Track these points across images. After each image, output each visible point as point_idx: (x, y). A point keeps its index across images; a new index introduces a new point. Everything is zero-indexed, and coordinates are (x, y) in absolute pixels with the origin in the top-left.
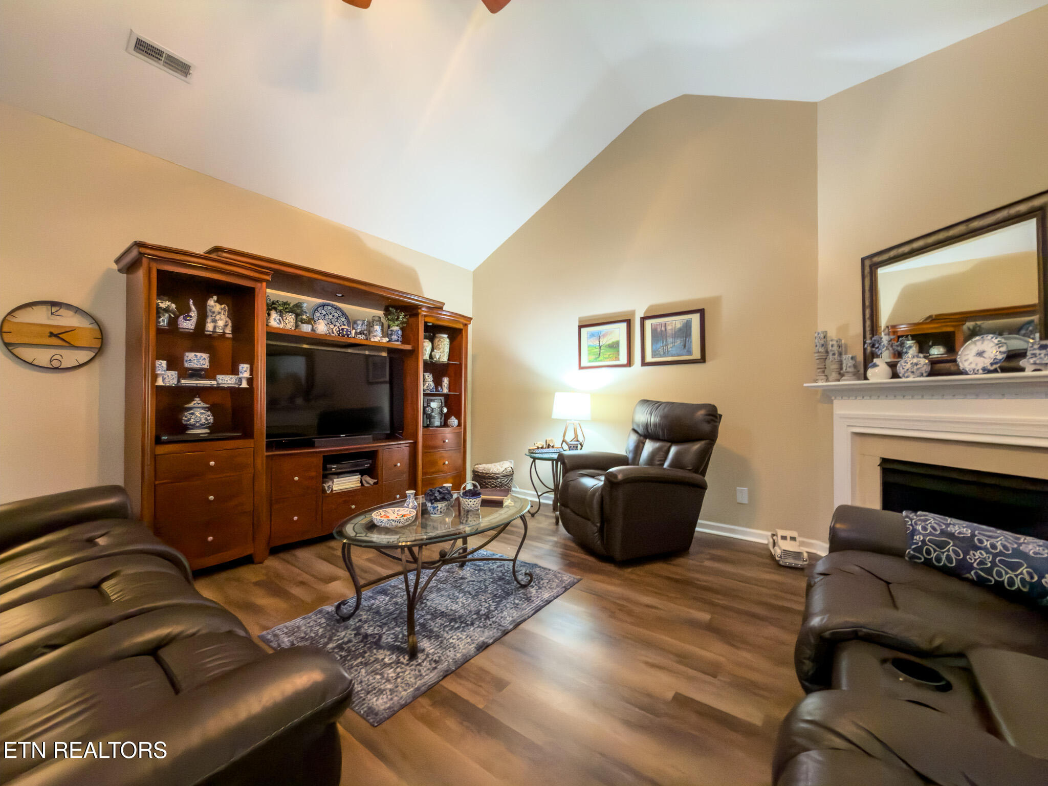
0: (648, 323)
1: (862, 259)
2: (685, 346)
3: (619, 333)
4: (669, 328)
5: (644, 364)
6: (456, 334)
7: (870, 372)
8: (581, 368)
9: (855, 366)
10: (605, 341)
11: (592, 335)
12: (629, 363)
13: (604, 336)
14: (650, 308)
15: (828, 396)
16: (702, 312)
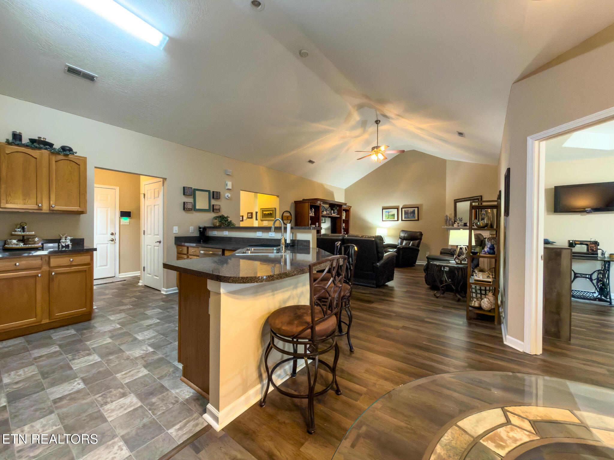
0: (403, 210)
1: (454, 200)
2: (413, 216)
3: (395, 211)
4: (409, 211)
5: (402, 220)
6: (347, 211)
7: (454, 225)
8: (383, 221)
9: (452, 223)
10: (390, 214)
11: (386, 212)
13: (390, 212)
14: (404, 206)
16: (418, 208)
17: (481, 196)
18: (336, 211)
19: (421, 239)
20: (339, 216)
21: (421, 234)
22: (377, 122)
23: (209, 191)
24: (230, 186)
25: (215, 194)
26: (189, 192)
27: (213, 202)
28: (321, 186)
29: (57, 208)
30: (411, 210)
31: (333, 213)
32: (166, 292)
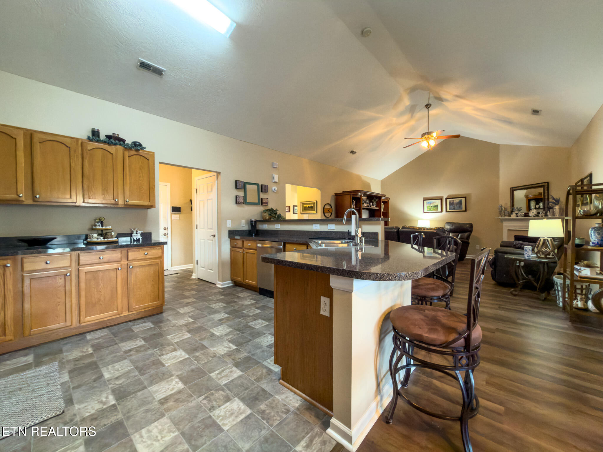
0: (448, 200)
1: (511, 188)
2: (460, 207)
3: (438, 202)
4: (455, 201)
5: (446, 211)
6: (386, 203)
7: (512, 215)
8: (424, 212)
9: (508, 214)
10: (432, 205)
11: (428, 203)
12: (442, 211)
13: (433, 203)
14: (448, 196)
15: (502, 221)
16: (465, 198)
17: (548, 183)
18: (375, 203)
19: (471, 231)
20: (378, 208)
21: (471, 226)
22: (428, 106)
23: (258, 184)
24: (276, 180)
25: (263, 187)
26: (240, 185)
27: (262, 195)
28: (359, 178)
29: (131, 202)
30: (458, 200)
31: (372, 205)
32: (222, 285)
